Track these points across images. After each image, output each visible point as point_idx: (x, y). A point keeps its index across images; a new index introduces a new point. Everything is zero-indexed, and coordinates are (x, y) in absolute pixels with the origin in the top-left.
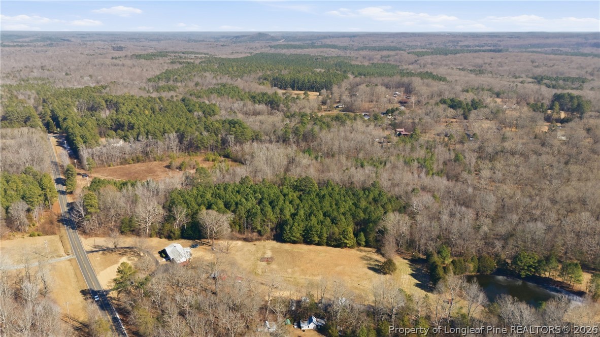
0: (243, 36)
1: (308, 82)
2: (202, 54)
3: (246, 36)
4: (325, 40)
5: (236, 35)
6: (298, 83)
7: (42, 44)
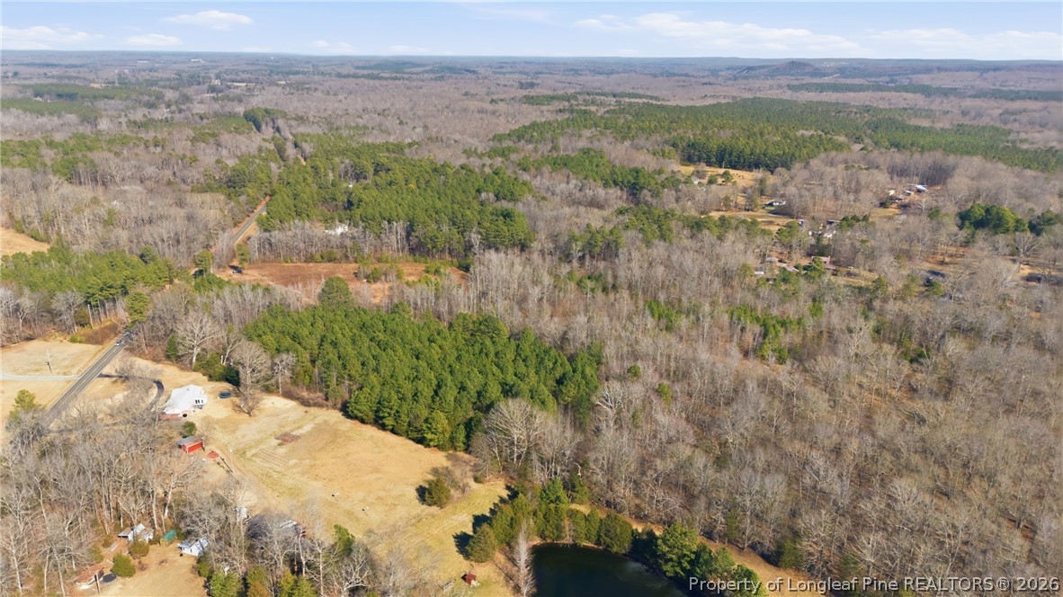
0: (761, 67)
1: (752, 154)
2: (640, 97)
3: (767, 67)
4: (920, 76)
5: (750, 65)
6: (730, 155)
7: (432, 76)
